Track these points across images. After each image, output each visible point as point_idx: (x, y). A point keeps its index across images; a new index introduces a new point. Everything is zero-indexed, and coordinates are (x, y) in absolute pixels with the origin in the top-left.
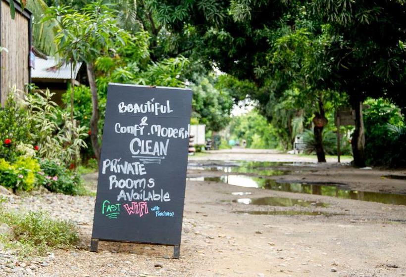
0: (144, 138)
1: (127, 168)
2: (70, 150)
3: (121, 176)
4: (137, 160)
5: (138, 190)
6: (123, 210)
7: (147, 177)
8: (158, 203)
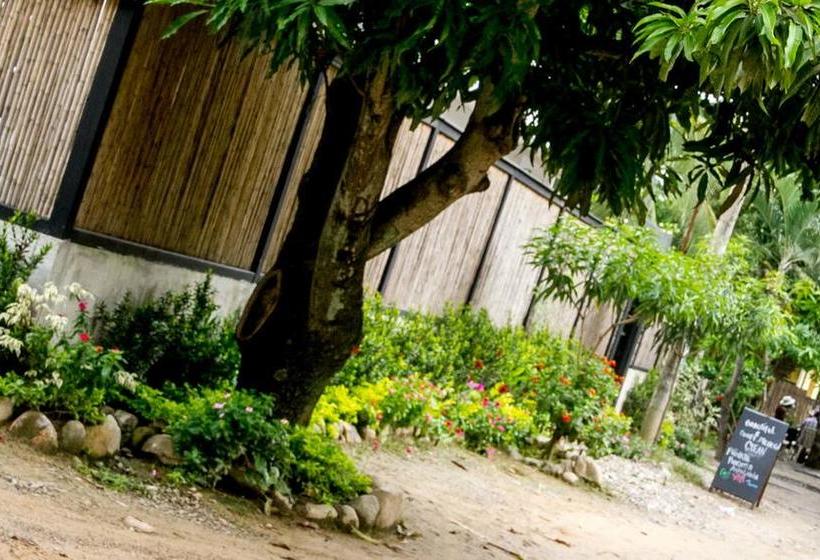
0: (755, 442)
1: (740, 455)
2: (701, 424)
3: (735, 458)
4: (747, 453)
5: (743, 469)
6: (731, 476)
7: (750, 463)
8: (752, 479)
